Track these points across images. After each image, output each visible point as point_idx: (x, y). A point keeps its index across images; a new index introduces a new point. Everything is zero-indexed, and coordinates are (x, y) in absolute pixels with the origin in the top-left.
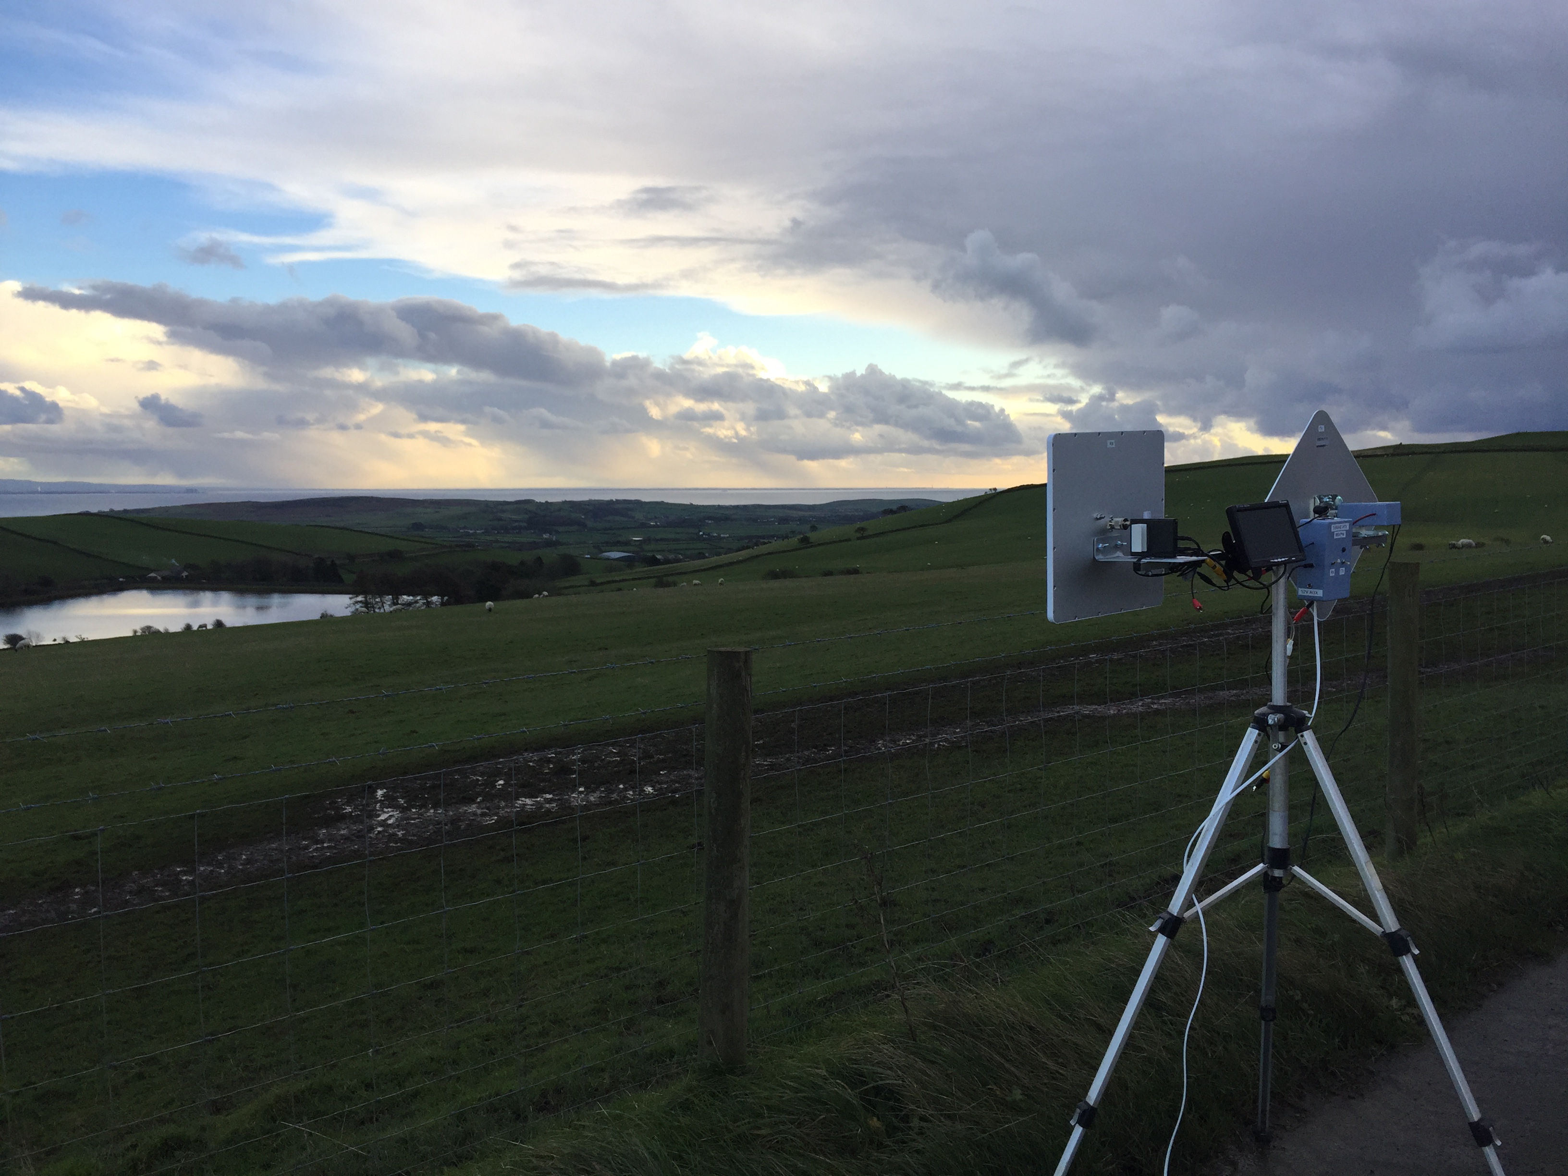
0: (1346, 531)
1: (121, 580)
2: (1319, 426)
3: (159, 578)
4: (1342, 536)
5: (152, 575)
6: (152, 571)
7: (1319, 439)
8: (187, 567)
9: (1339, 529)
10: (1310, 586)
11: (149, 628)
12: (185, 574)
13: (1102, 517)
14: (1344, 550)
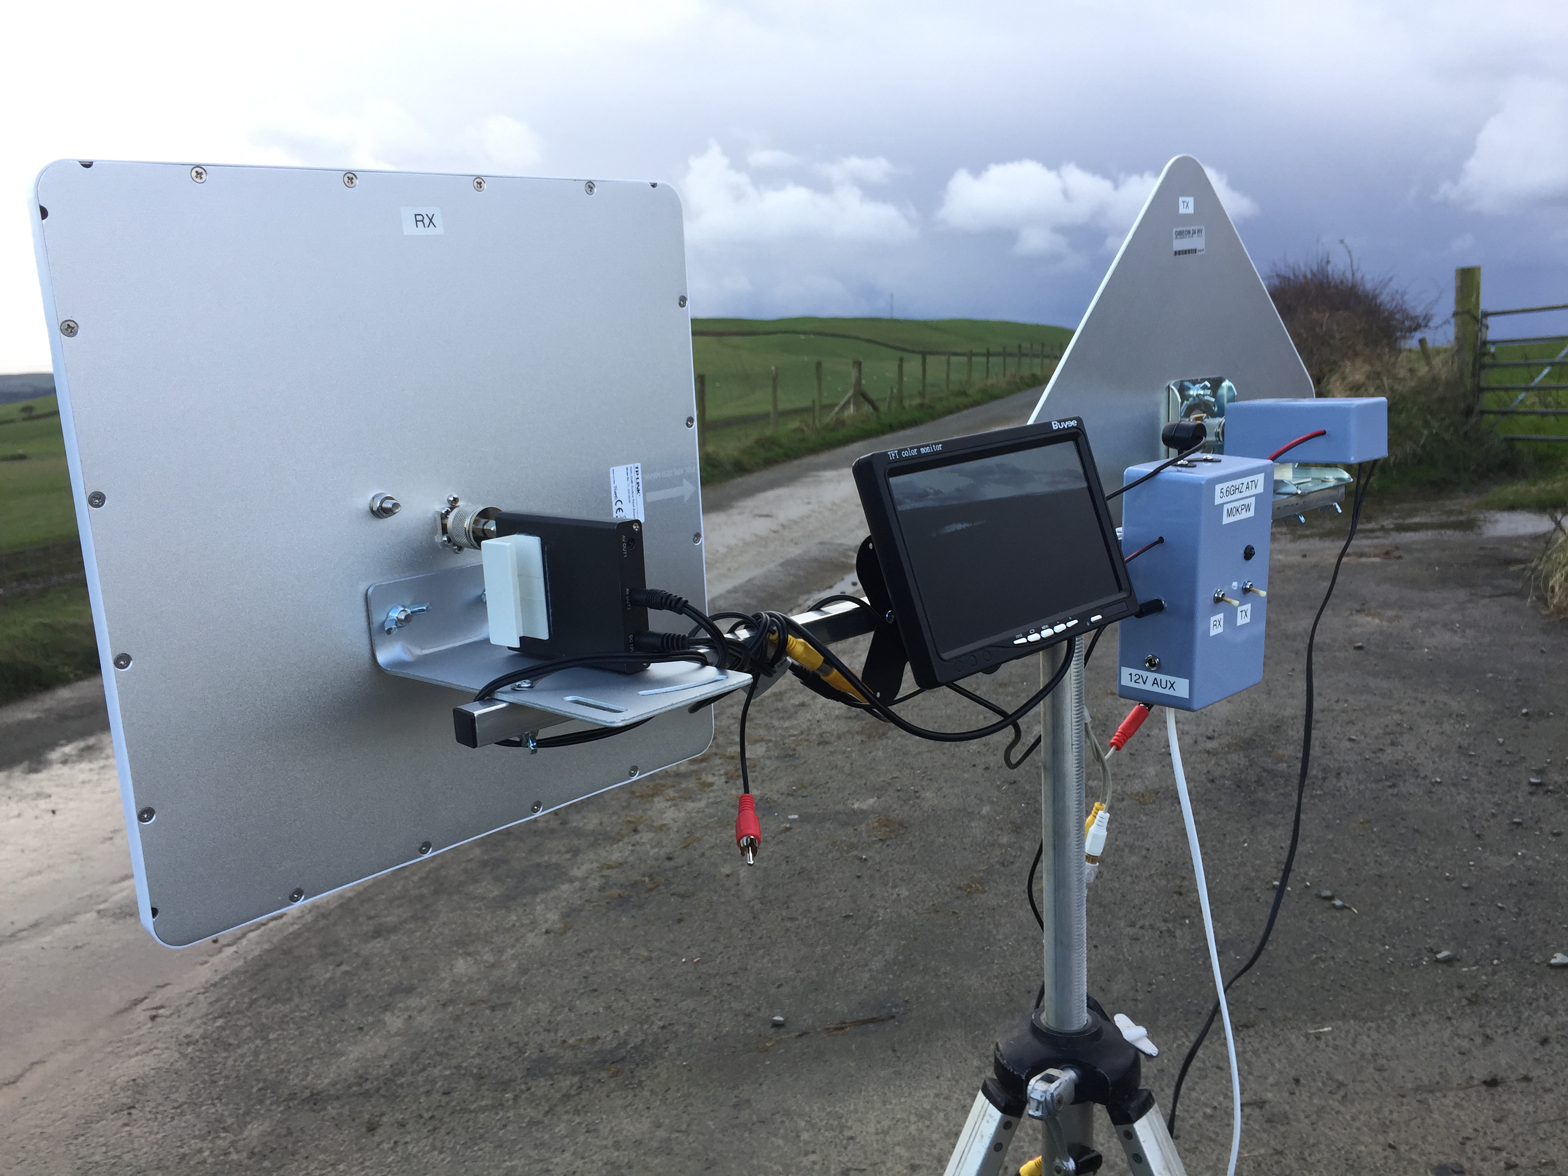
0: (1257, 496)
2: (1181, 199)
4: (1244, 515)
7: (1180, 234)
9: (1238, 496)
10: (1153, 665)
13: (396, 505)
14: (1249, 554)
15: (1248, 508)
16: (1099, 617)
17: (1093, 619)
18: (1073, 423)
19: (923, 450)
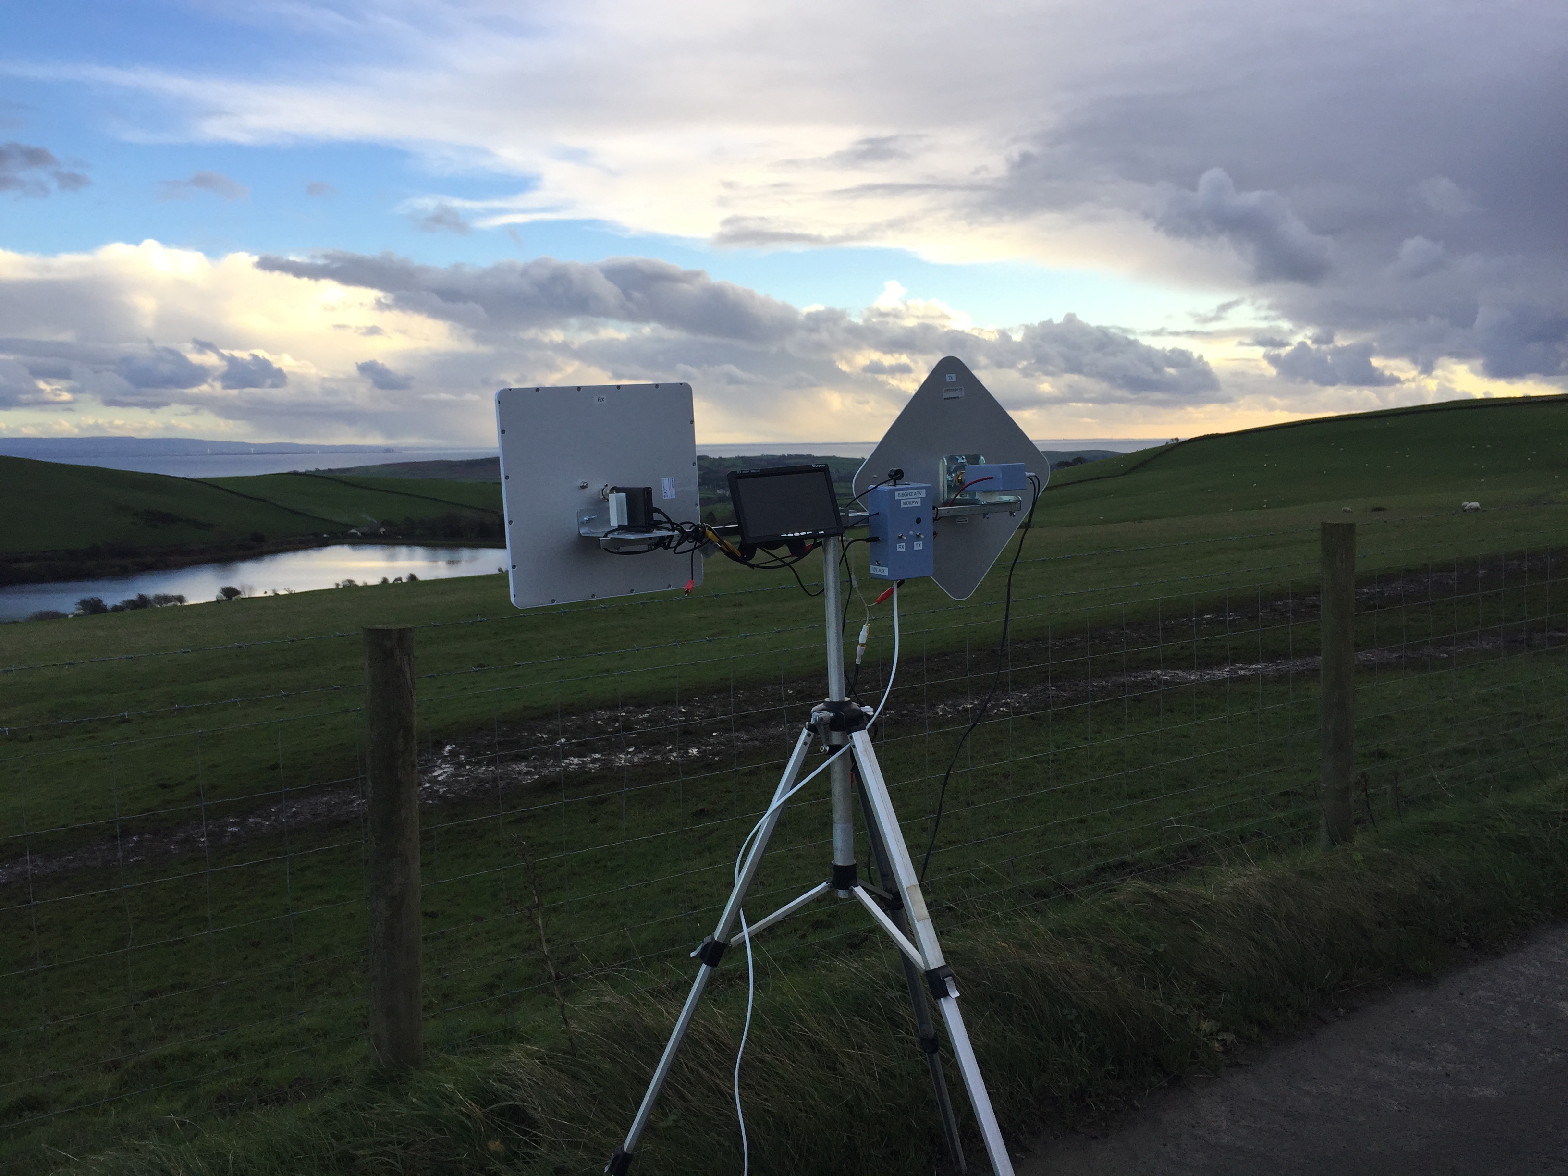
1: (325, 535)
2: (947, 375)
3: (359, 534)
4: (914, 505)
5: (353, 531)
6: (353, 527)
7: (948, 390)
8: (385, 523)
9: (909, 497)
10: (878, 564)
11: (350, 581)
12: (383, 530)
13: (587, 485)
14: (918, 521)
15: (917, 502)
16: (823, 532)
17: (820, 533)
18: (824, 466)
19: (752, 471)
